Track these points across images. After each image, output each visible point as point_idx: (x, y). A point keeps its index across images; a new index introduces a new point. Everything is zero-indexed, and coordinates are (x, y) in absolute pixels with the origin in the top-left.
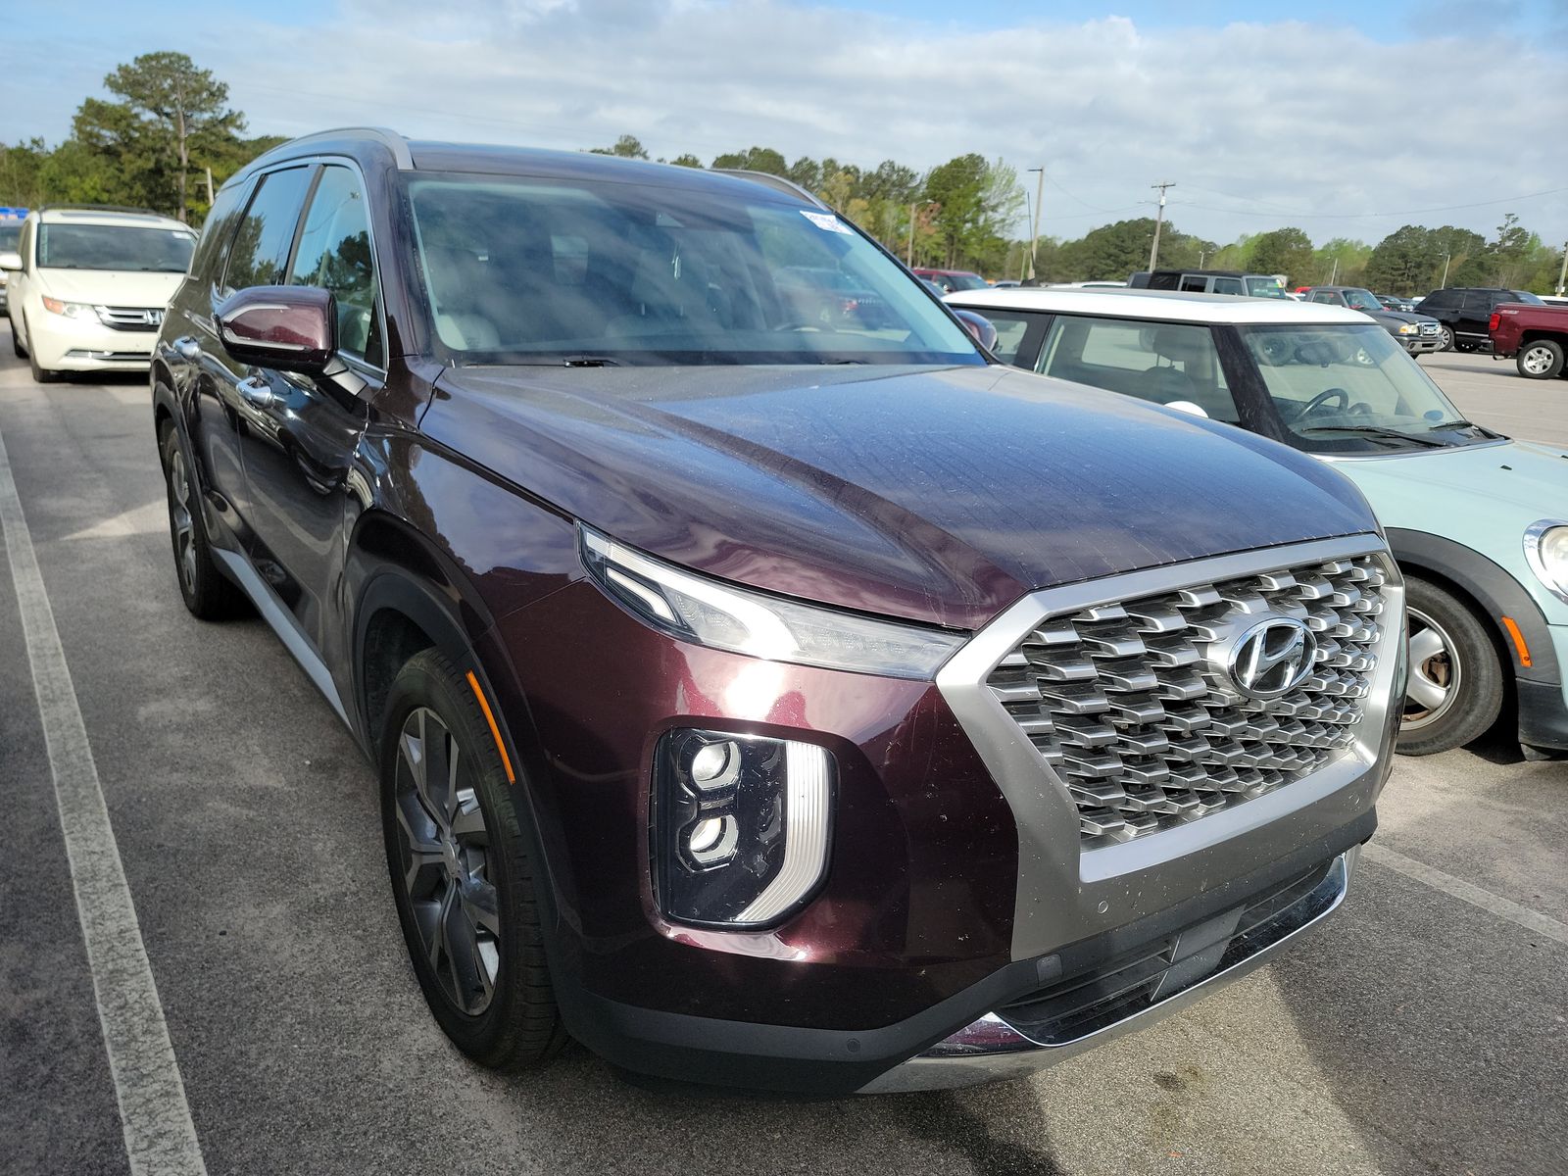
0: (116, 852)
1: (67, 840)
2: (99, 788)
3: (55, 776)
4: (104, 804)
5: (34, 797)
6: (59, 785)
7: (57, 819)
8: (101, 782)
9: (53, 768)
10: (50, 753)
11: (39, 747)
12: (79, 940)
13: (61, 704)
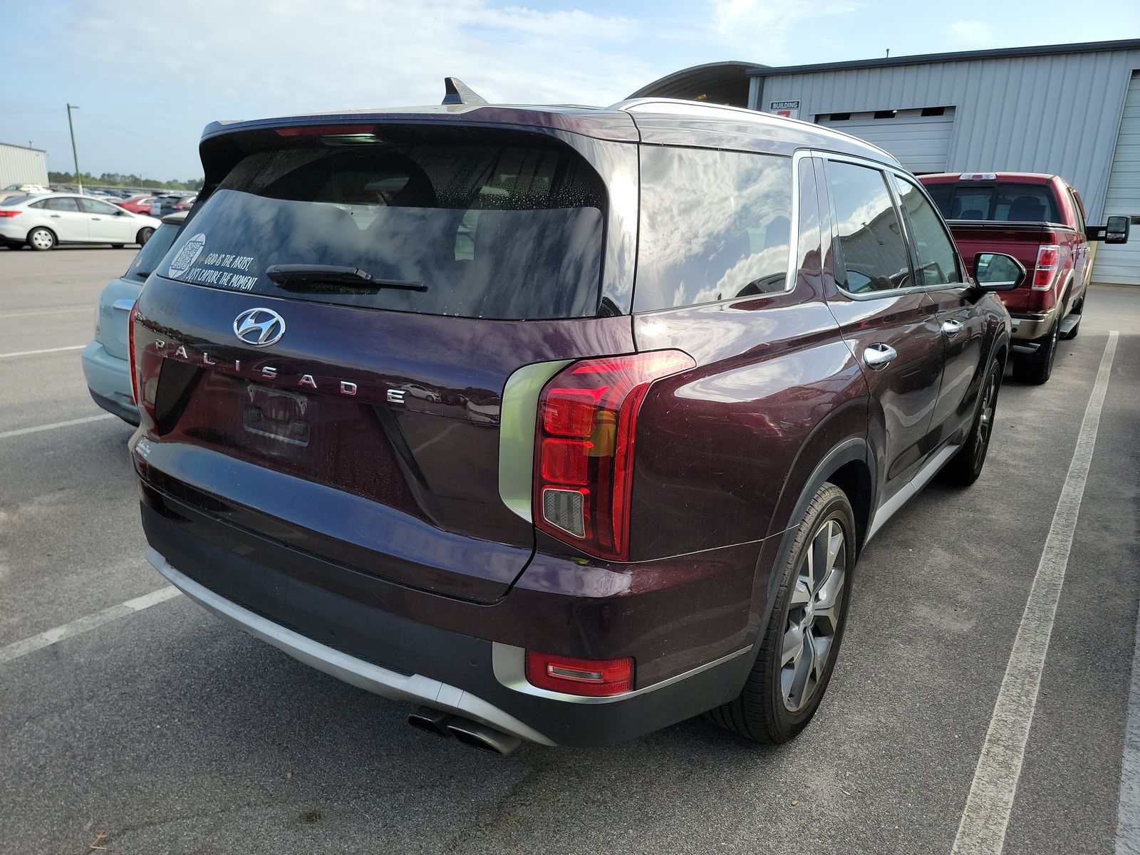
0: (1042, 558)
1: (1063, 572)
2: (1033, 589)
3: (1055, 607)
4: (1035, 580)
5: (1073, 602)
6: (1056, 601)
7: (1064, 584)
8: (1029, 592)
9: (1054, 614)
10: (1051, 625)
11: (1056, 634)
12: (1075, 539)
13: (1023, 666)
